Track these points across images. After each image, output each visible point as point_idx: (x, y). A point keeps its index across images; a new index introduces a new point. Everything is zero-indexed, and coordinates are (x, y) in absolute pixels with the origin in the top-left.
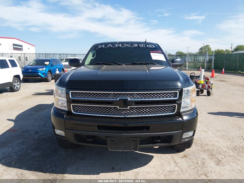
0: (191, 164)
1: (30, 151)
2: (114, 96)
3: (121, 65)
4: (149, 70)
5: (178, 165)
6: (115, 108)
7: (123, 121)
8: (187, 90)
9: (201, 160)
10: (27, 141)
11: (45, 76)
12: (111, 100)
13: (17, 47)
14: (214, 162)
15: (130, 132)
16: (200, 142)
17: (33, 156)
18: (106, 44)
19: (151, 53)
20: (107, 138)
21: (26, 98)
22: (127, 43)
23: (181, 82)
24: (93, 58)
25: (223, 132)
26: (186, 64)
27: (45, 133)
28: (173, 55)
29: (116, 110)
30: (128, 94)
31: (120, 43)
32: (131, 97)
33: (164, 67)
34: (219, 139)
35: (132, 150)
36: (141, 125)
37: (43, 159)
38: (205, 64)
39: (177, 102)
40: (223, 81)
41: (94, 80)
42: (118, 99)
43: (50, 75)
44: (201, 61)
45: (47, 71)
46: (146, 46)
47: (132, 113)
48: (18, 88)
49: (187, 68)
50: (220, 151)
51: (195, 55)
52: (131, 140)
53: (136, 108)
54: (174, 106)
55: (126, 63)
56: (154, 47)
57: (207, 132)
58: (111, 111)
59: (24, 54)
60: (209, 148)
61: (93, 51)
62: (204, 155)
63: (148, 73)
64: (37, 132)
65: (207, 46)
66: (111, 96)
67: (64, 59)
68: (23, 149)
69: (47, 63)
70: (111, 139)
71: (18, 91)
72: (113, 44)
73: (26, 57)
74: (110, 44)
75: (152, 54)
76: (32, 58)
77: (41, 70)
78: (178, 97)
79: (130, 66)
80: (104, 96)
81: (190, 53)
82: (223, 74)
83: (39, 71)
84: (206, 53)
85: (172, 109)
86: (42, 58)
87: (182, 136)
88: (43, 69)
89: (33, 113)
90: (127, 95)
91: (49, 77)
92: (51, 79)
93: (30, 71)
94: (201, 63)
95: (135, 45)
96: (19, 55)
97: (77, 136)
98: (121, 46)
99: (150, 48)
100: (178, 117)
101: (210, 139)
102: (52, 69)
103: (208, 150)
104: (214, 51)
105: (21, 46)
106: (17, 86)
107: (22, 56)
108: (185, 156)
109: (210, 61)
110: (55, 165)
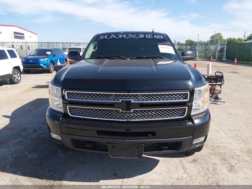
0: (201, 170)
1: (27, 153)
2: (116, 97)
3: (125, 59)
4: (156, 65)
5: (187, 172)
6: (116, 111)
7: (126, 125)
8: (199, 90)
9: (212, 165)
10: (24, 141)
11: (47, 67)
12: (113, 101)
13: (19, 36)
14: (227, 168)
15: (133, 138)
16: (211, 144)
17: (29, 159)
18: (109, 34)
19: (158, 45)
20: (108, 144)
21: (27, 91)
22: (133, 33)
23: (192, 81)
24: (94, 50)
25: (236, 132)
26: (196, 54)
27: (44, 131)
28: (183, 44)
29: (118, 113)
30: (132, 95)
31: (124, 33)
32: (134, 99)
33: (173, 61)
34: (231, 140)
35: (136, 157)
36: (146, 130)
37: (40, 162)
38: (217, 53)
39: (187, 104)
40: (235, 73)
41: (93, 78)
42: (120, 101)
43: (52, 65)
44: (213, 50)
45: (49, 62)
46: (153, 36)
47: (136, 116)
48: (19, 80)
49: (197, 58)
50: (233, 154)
51: (206, 44)
52: (134, 146)
53: (141, 111)
54: (183, 108)
55: (131, 57)
56: (162, 38)
57: (218, 131)
58: (112, 114)
59: (26, 43)
60: (221, 151)
61: (95, 43)
62: (215, 159)
63: (155, 69)
64: (35, 131)
65: (219, 34)
66: (112, 97)
67: (67, 48)
68: (20, 150)
69: (49, 53)
70: (112, 146)
71: (18, 83)
72: (116, 34)
73: (29, 46)
74: (113, 34)
75: (160, 46)
76: (34, 47)
77: (42, 61)
78: (188, 99)
79: (135, 60)
80: (104, 97)
81: (201, 41)
82: (235, 64)
83: (41, 61)
84: (217, 42)
85: (181, 112)
86: (44, 47)
87: (192, 142)
88: (45, 59)
89: (33, 108)
90: (130, 96)
91: (52, 68)
92: (53, 70)
93: (31, 61)
94: (212, 53)
95: (141, 36)
96: (20, 44)
97: (74, 141)
98: (125, 37)
99: (158, 39)
100: (187, 120)
101: (222, 140)
102: (54, 59)
103: (220, 153)
104: (226, 39)
105: (23, 34)
106: (17, 78)
107: (24, 45)
108: (194, 161)
109: (221, 51)
110: (53, 169)
